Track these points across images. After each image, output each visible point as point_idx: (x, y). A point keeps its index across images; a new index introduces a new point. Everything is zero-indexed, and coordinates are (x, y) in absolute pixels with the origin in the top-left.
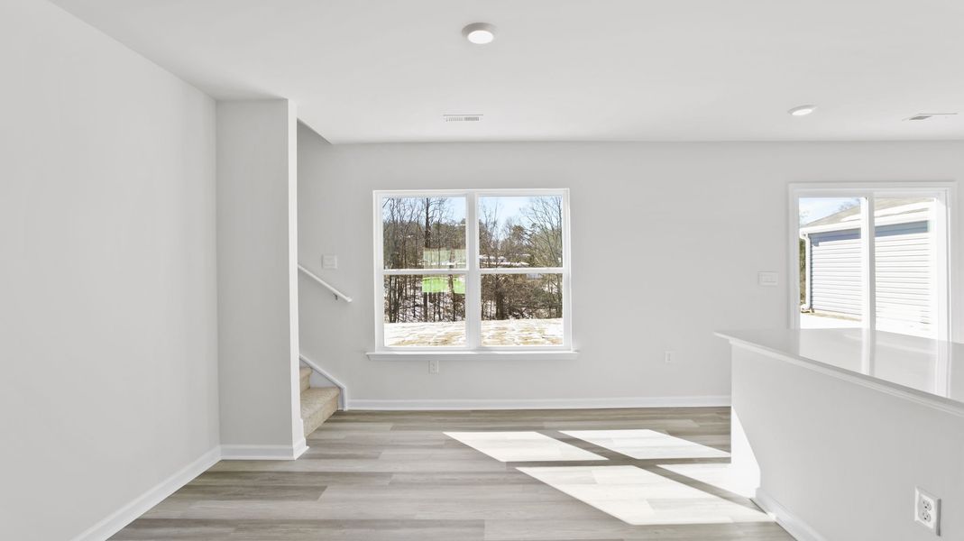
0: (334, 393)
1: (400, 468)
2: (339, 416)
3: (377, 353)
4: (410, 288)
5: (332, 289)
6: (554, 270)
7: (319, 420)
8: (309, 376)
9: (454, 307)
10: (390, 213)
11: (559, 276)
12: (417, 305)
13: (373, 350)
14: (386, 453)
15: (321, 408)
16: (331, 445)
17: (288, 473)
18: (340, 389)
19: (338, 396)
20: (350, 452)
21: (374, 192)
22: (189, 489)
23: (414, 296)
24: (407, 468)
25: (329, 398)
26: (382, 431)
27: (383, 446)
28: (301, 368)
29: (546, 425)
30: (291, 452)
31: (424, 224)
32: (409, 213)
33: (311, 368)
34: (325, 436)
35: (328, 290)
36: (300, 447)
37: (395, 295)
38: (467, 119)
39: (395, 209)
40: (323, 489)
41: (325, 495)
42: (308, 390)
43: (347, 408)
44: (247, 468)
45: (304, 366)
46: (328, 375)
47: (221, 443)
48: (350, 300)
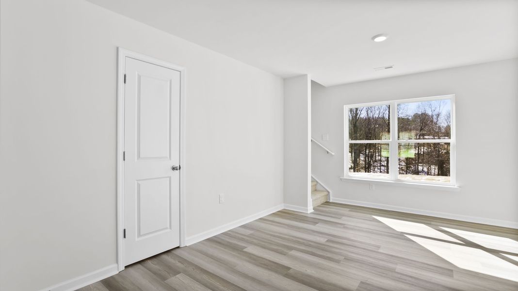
0: (326, 193)
1: (349, 223)
2: (327, 203)
3: (345, 178)
4: (378, 156)
5: (326, 149)
6: (447, 140)
7: (319, 202)
8: (316, 185)
9: (407, 168)
10: (366, 112)
11: (448, 144)
12: (383, 166)
13: (343, 176)
14: (344, 218)
15: (320, 198)
16: (322, 211)
17: (305, 216)
18: (328, 192)
19: (327, 195)
20: (330, 215)
21: (344, 106)
22: (274, 214)
23: (380, 160)
24: (352, 224)
25: (324, 195)
26: (345, 211)
27: (343, 215)
28: (312, 181)
29: (432, 223)
30: (307, 210)
31: (388, 118)
32: (378, 112)
33: (317, 182)
34: (321, 208)
35: (324, 149)
36: (310, 210)
37: (368, 159)
38: (386, 68)
39: (369, 111)
40: (318, 223)
41: (317, 225)
42: (315, 190)
43: (331, 201)
44: (292, 213)
45: (313, 180)
46: (324, 186)
47: (284, 203)
48: (333, 154)
